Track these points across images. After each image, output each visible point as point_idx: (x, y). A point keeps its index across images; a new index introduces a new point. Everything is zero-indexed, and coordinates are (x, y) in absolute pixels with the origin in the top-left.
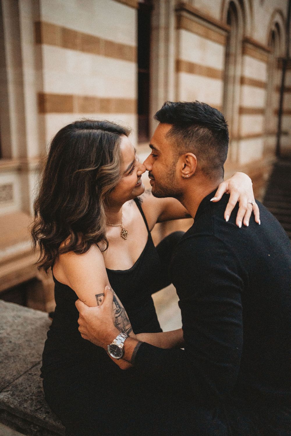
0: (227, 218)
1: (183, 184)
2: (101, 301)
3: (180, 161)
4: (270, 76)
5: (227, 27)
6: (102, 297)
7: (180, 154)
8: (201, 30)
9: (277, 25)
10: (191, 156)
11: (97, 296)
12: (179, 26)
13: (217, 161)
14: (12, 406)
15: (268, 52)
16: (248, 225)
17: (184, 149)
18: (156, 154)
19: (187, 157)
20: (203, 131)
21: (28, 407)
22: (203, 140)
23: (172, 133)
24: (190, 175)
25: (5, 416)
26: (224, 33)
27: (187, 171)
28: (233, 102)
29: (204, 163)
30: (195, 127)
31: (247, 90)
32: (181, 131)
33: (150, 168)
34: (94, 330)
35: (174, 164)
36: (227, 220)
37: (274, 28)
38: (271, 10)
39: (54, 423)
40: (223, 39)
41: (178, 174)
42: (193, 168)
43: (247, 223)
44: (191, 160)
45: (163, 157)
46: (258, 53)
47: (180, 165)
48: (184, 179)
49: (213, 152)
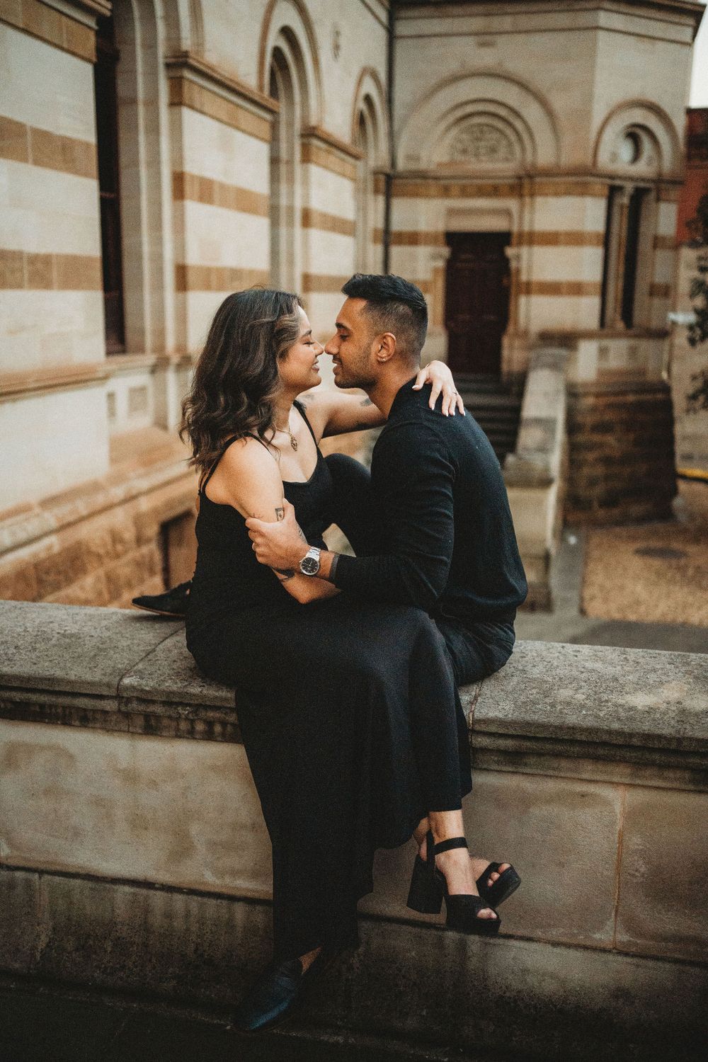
0: (432, 405)
1: (378, 369)
2: (280, 516)
3: (375, 343)
4: (362, 209)
5: (271, 103)
6: (281, 512)
7: (377, 334)
8: (220, 108)
9: (368, 99)
10: (390, 336)
11: (277, 510)
12: (177, 101)
13: (416, 344)
14: (147, 689)
15: (356, 157)
16: (454, 414)
17: (381, 328)
18: (346, 334)
19: (385, 337)
20: (402, 309)
21: (173, 685)
22: (402, 318)
23: (366, 309)
24: (387, 358)
25: (135, 705)
26: (268, 116)
27: (384, 353)
28: (291, 262)
29: (404, 345)
30: (395, 304)
31: (317, 236)
32: (379, 308)
33: (335, 351)
34: (280, 547)
35: (369, 345)
36: (433, 409)
37: (362, 105)
38: (356, 71)
39: (217, 694)
40: (265, 129)
41: (373, 357)
42: (392, 351)
43: (454, 413)
44: (389, 341)
45: (356, 336)
46: (335, 158)
47: (376, 346)
48: (380, 363)
49: (413, 334)
